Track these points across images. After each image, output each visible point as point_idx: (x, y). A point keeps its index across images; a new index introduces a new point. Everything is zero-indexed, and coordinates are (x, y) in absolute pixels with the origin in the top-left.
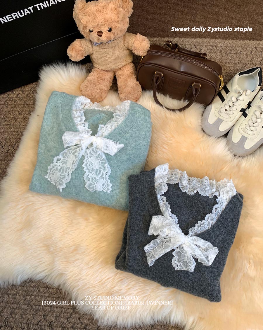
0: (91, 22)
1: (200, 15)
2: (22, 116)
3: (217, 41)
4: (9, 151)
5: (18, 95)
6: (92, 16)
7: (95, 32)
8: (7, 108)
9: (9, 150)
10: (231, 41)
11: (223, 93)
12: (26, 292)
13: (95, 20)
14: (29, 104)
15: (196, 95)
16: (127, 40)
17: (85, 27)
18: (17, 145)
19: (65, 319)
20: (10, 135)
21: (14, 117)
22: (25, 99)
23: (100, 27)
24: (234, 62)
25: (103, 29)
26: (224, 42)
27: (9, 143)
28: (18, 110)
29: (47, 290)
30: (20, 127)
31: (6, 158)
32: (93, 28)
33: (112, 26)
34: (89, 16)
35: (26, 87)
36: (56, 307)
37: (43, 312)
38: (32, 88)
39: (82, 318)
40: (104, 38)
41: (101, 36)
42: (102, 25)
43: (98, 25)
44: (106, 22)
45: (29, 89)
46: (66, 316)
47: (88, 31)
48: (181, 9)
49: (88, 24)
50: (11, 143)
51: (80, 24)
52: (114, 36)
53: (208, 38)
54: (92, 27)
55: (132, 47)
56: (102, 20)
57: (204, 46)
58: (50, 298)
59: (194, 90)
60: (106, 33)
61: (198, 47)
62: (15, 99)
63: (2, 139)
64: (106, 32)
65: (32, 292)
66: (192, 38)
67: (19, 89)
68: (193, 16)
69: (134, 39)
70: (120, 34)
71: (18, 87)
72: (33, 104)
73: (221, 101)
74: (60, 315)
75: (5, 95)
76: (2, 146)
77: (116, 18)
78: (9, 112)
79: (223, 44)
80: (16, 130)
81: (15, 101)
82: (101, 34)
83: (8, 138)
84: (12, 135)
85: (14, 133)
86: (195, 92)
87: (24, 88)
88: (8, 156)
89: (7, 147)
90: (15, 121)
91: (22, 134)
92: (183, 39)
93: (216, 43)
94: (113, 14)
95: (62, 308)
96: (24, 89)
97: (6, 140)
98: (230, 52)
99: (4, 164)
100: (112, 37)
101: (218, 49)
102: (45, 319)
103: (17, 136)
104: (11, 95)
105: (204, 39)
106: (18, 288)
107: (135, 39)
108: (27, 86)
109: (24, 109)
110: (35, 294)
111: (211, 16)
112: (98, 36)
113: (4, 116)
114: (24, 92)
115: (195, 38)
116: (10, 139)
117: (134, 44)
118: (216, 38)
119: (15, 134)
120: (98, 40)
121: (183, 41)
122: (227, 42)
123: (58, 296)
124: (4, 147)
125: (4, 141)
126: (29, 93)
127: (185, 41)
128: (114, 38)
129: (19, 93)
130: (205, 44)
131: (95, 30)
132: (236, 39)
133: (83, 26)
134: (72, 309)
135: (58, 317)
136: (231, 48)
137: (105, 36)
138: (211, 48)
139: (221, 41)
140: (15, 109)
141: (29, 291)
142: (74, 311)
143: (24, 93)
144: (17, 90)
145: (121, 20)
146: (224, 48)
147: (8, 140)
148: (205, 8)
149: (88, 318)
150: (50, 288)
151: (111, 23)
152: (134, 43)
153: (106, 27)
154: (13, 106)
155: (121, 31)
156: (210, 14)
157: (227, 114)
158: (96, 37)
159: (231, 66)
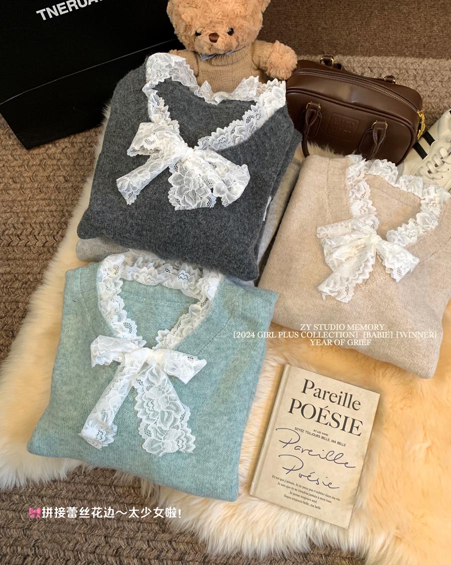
0: (200, 17)
1: (376, 20)
2: (71, 184)
3: (409, 60)
4: (47, 244)
5: (63, 149)
6: (201, 8)
7: (206, 35)
8: (45, 171)
9: (46, 242)
10: (431, 61)
11: (423, 143)
12: (73, 492)
13: (206, 14)
14: (83, 165)
15: (378, 142)
16: (258, 52)
17: (188, 26)
18: (60, 233)
19: (144, 542)
20: (50, 216)
21: (57, 186)
22: (75, 156)
23: (214, 27)
24: (439, 95)
25: (219, 29)
26: (421, 63)
27: (47, 231)
28: (64, 174)
29: (112, 490)
30: (67, 202)
31: (42, 256)
32: (201, 29)
33: (235, 25)
34: (196, 8)
35: (77, 136)
36: (128, 521)
37: (104, 530)
38: (89, 138)
39: (175, 541)
40: (220, 45)
41: (215, 41)
42: (218, 23)
43: (211, 22)
44: (225, 18)
45: (84, 140)
46: (146, 537)
47: (193, 33)
48: (343, 10)
49: (194, 21)
50: (51, 230)
51: (180, 21)
52: (237, 43)
53: (392, 56)
54: (201, 27)
55: (266, 63)
56: (219, 13)
57: (386, 69)
58: (117, 504)
59: (376, 134)
60: (224, 37)
61: (375, 71)
62: (58, 156)
63: (35, 223)
64: (224, 34)
65: (85, 493)
66: (364, 56)
67: (66, 140)
68: (364, 21)
69: (270, 50)
70: (247, 40)
71: (64, 137)
72: (90, 165)
73: (419, 158)
74: (136, 535)
75: (42, 150)
76: (35, 236)
77: (242, 12)
78: (48, 177)
79: (419, 66)
80: (60, 208)
81: (58, 160)
82: (216, 39)
83: (45, 221)
84: (53, 216)
85: (55, 214)
86: (376, 138)
87: (75, 138)
88: (44, 252)
89: (43, 237)
90: (58, 193)
91: (69, 214)
92: (349, 57)
93: (405, 64)
94: (238, 4)
95: (138, 522)
96: (75, 140)
97: (42, 225)
98: (431, 79)
99: (37, 266)
100: (235, 43)
101: (410, 73)
102: (107, 543)
103: (62, 218)
104: (51, 149)
105: (385, 58)
106: (59, 485)
107: (272, 50)
108: (81, 134)
109: (75, 173)
110: (90, 496)
111: (397, 21)
112: (211, 42)
113: (40, 185)
114: (75, 144)
115: (369, 56)
116: (48, 224)
117: (270, 58)
118: (406, 56)
119: (58, 215)
120: (210, 49)
121: (349, 62)
122: (425, 62)
123: (131, 501)
124: (37, 237)
125: (38, 227)
126: (84, 146)
127: (352, 60)
128: (236, 48)
129: (66, 147)
130: (388, 66)
131: (205, 31)
132: (441, 58)
133: (184, 24)
134: (157, 524)
135: (132, 538)
136: (432, 73)
137: (222, 42)
138: (398, 71)
139: (415, 61)
140: (58, 173)
141: (80, 491)
142: (160, 528)
143: (74, 147)
144: (62, 140)
145: (250, 14)
146: (420, 72)
147: (45, 225)
148: (386, 8)
149: (186, 541)
150: (117, 486)
151: (233, 19)
152: (270, 56)
153: (225, 26)
154: (55, 168)
155: (249, 34)
156: (395, 17)
157: (430, 178)
158: (208, 43)
159: (433, 101)
